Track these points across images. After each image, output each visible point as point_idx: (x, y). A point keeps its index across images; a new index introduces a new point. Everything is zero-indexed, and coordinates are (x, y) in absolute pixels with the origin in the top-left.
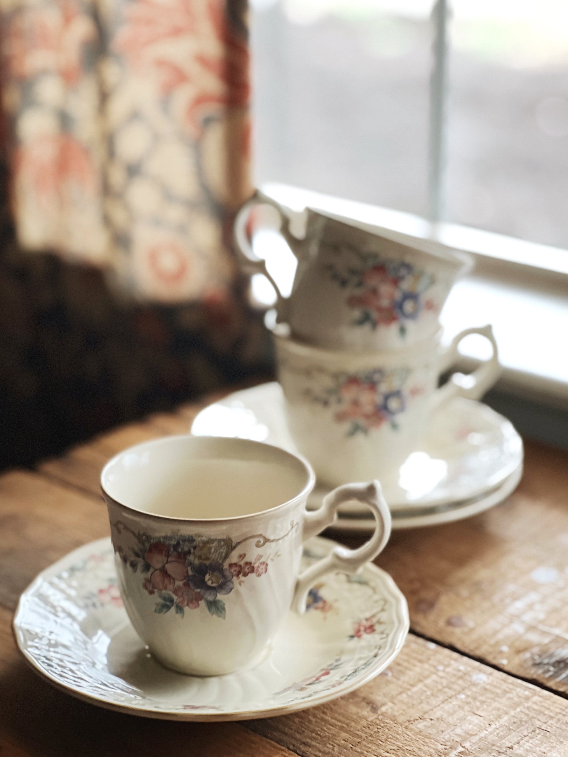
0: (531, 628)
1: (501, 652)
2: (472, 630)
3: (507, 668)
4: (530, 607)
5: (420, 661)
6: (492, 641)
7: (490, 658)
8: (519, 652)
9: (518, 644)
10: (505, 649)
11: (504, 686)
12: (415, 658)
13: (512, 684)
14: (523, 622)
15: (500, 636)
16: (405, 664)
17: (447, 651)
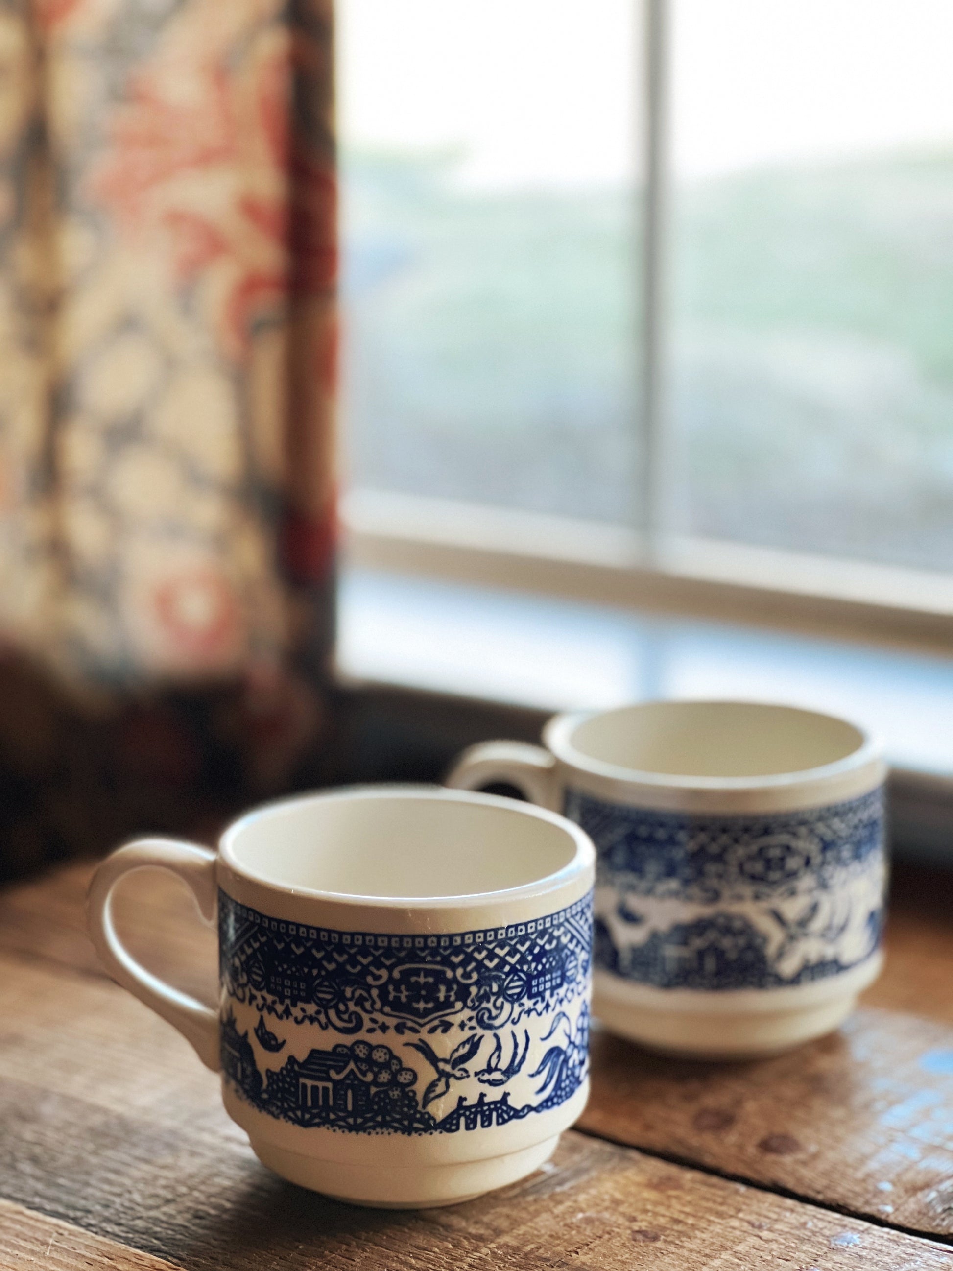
0: (934, 1149)
1: (878, 1193)
2: (815, 1156)
3: (892, 1219)
4: (927, 1113)
5: (720, 1215)
6: (860, 1175)
7: (857, 1204)
8: (914, 1189)
9: (909, 1176)
10: (886, 1187)
11: (898, 1251)
12: (710, 1210)
13: (913, 1246)
14: (914, 1140)
15: (873, 1165)
16: (690, 1221)
17: (771, 1198)
